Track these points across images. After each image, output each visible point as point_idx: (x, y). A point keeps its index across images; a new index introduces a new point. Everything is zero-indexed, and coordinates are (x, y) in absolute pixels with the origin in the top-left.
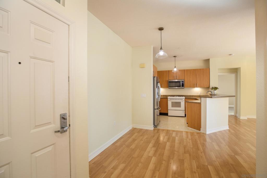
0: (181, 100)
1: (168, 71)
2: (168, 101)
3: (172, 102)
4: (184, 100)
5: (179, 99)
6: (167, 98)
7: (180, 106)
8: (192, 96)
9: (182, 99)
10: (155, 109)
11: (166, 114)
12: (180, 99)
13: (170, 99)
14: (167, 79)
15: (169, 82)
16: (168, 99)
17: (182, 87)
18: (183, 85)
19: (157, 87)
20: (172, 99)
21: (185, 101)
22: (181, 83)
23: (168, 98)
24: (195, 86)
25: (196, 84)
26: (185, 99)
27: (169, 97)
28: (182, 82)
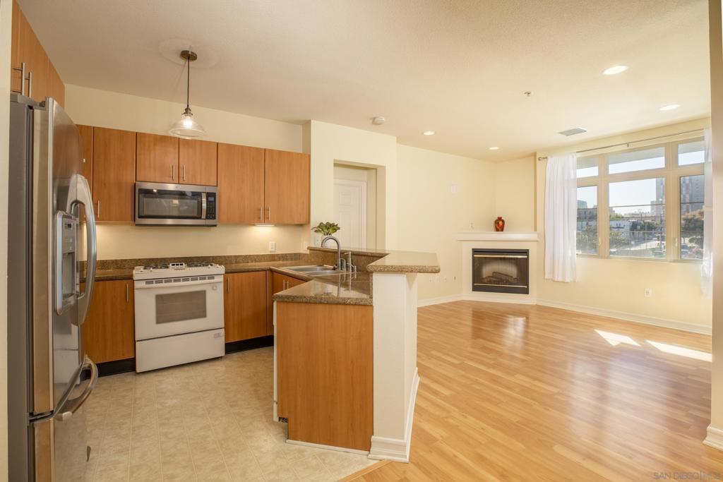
0: (207, 281)
1: (137, 133)
2: (137, 293)
3: (159, 298)
4: (221, 279)
5: (194, 278)
6: (130, 278)
7: (202, 314)
8: (246, 257)
9: (211, 277)
10: (34, 417)
11: (127, 366)
12: (203, 277)
13: (149, 281)
14: (129, 178)
15: (140, 190)
16: (137, 285)
17: (207, 218)
18: (211, 213)
19: (60, 206)
20: (159, 281)
21: (226, 281)
22: (204, 200)
23: (135, 278)
24: (260, 217)
25: (266, 210)
26: (226, 273)
27: (139, 273)
28: (209, 195)
